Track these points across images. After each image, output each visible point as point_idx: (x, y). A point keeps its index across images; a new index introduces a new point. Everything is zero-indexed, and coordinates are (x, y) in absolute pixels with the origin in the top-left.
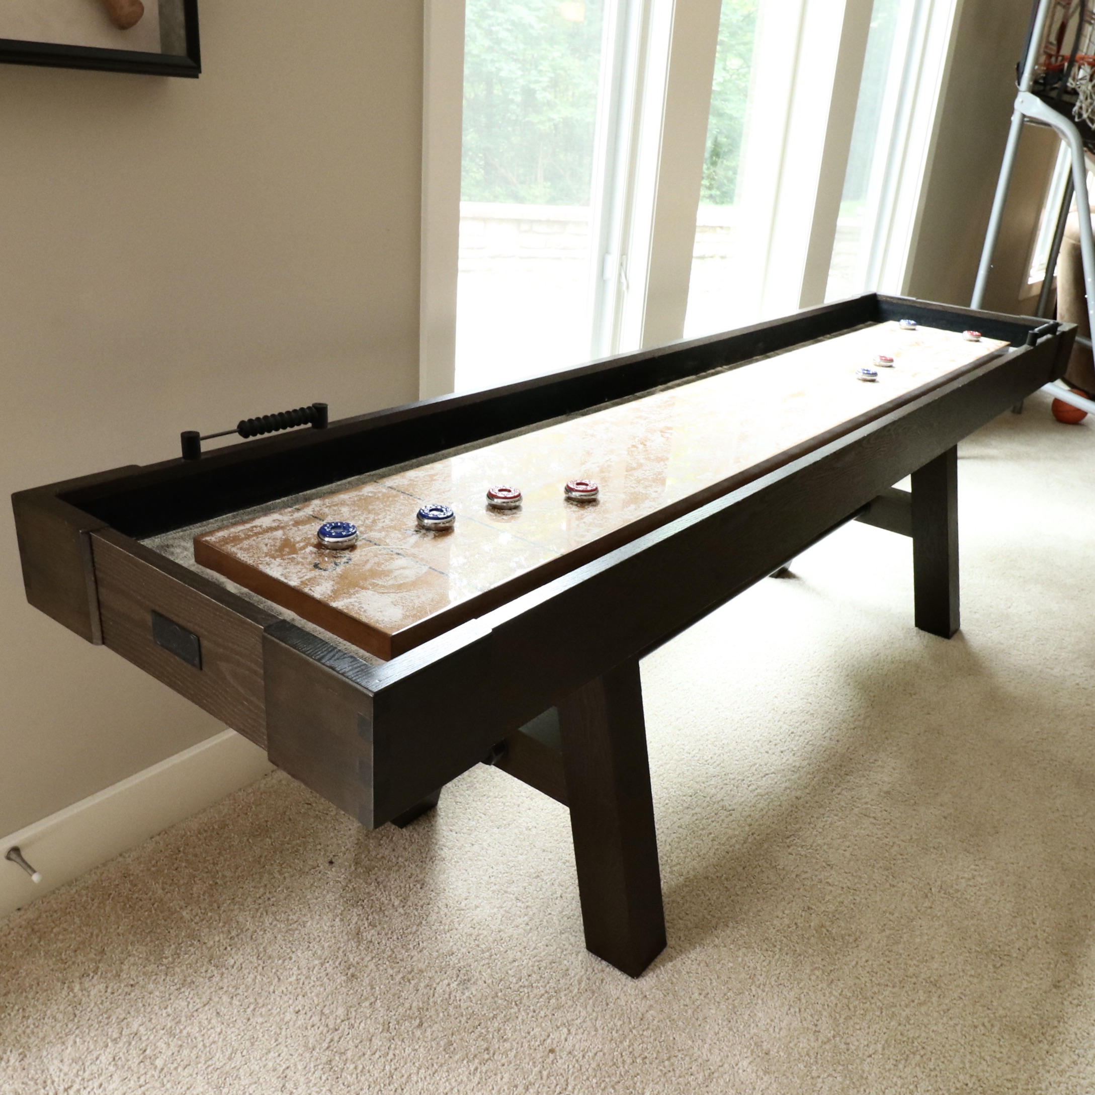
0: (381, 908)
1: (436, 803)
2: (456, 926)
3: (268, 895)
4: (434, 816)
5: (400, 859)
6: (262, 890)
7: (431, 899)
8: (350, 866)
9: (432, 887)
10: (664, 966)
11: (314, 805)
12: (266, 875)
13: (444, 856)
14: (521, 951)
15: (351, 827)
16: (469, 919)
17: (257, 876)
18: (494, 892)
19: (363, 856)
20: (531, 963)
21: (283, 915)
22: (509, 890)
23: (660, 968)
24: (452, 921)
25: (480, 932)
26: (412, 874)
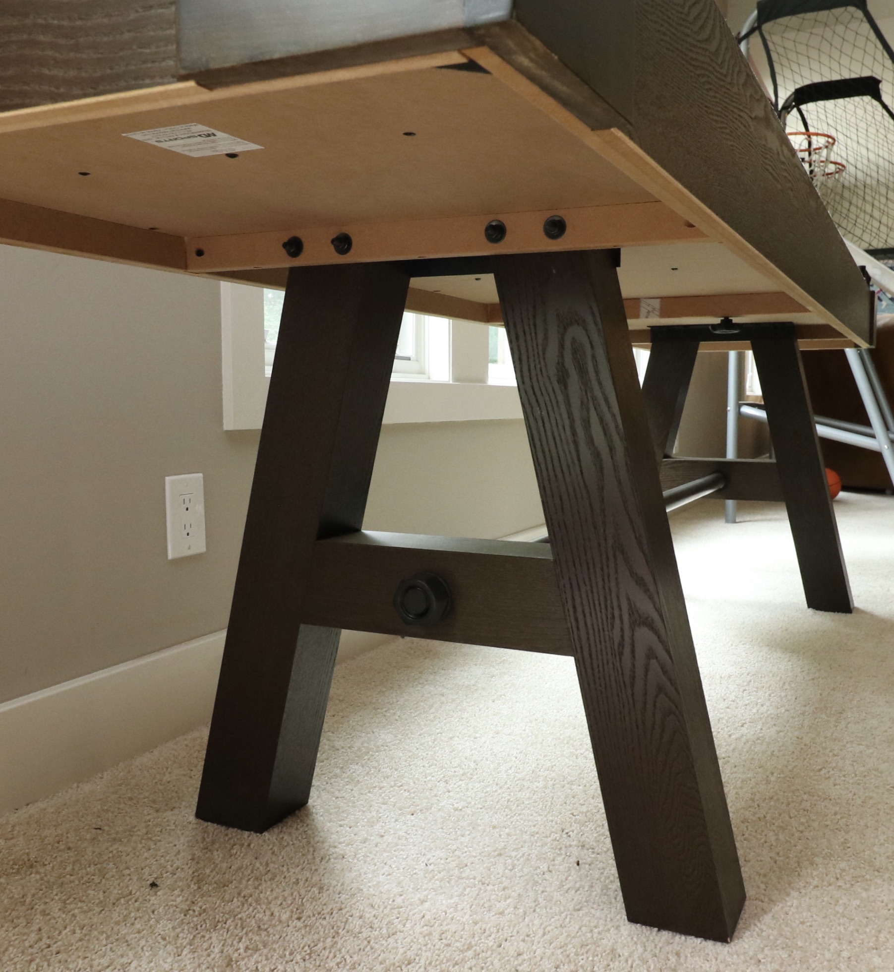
0: (259, 927)
1: (305, 802)
2: (400, 927)
3: (45, 941)
4: (307, 816)
5: (271, 865)
6: (33, 937)
7: (342, 903)
8: (189, 886)
9: (339, 889)
10: (759, 921)
11: (106, 828)
12: (38, 916)
13: (341, 852)
14: (524, 941)
15: (176, 843)
16: (418, 917)
17: (22, 921)
18: (442, 880)
19: (208, 871)
20: (548, 952)
21: (80, 962)
22: (464, 875)
23: (755, 925)
24: (390, 923)
25: (444, 928)
26: (297, 880)
